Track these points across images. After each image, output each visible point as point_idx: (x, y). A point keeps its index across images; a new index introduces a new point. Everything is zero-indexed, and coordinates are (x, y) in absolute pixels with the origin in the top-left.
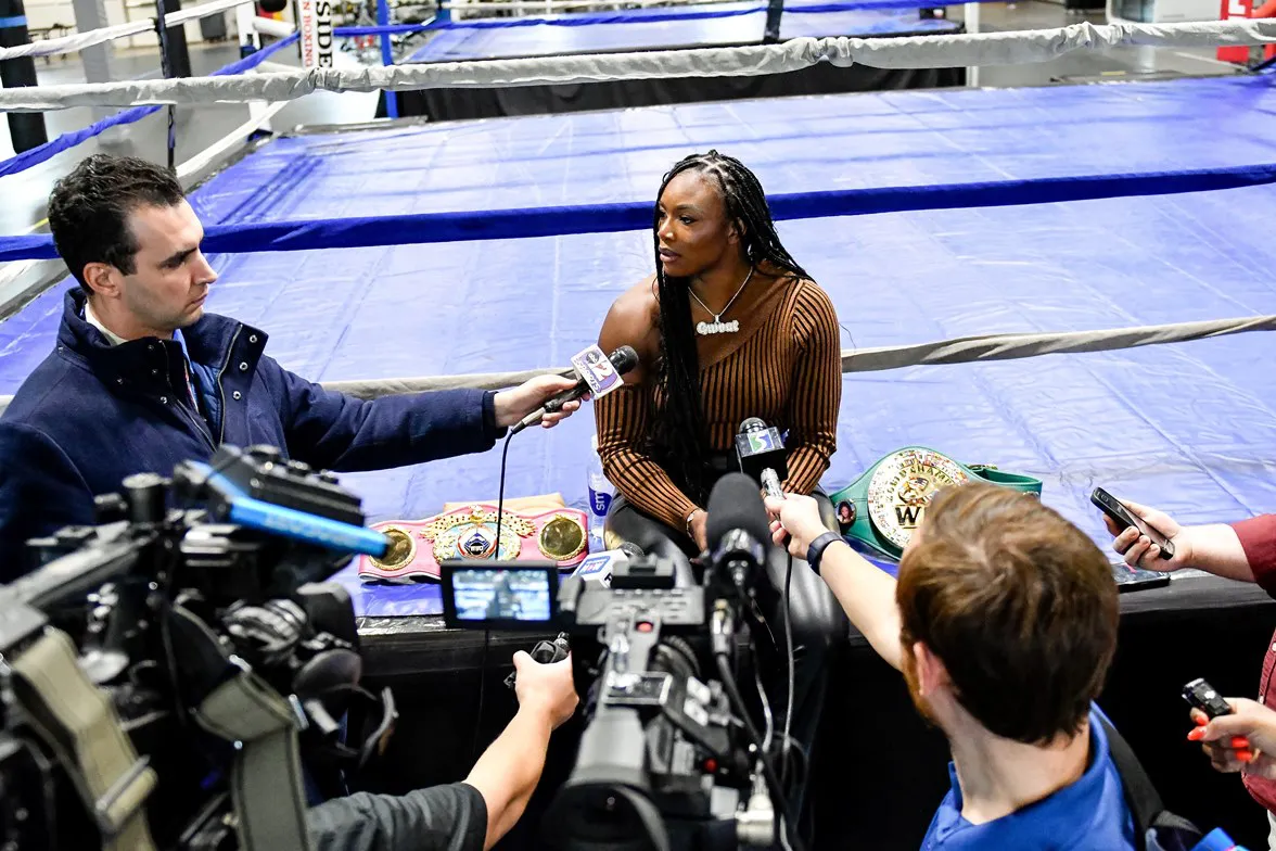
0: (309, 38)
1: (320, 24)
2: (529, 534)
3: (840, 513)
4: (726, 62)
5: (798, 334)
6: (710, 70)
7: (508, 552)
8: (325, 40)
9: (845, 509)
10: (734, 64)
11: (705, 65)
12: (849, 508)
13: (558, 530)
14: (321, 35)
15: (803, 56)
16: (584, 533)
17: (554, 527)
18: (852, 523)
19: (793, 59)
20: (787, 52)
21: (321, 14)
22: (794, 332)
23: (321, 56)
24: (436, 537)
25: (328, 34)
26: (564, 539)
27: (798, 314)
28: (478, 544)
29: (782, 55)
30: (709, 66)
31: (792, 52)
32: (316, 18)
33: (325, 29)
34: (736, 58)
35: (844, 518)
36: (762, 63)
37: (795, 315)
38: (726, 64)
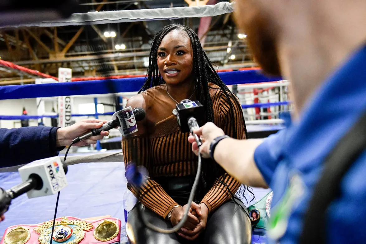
0: (62, 116)
1: (66, 112)
2: (90, 230)
3: (252, 216)
4: (189, 11)
5: (222, 113)
6: (182, 15)
7: (78, 238)
8: (68, 118)
9: (254, 213)
10: (192, 12)
11: (179, 13)
12: (256, 213)
13: (105, 227)
14: (66, 116)
15: (223, 9)
16: (118, 228)
17: (103, 226)
18: (258, 220)
19: (218, 10)
20: (216, 7)
21: (67, 108)
22: (220, 112)
23: (66, 123)
24: (41, 231)
25: (69, 116)
26: (108, 231)
27: (221, 103)
28: (63, 234)
29: (214, 8)
30: (182, 13)
31: (218, 7)
32: (65, 110)
33: (68, 114)
34: (193, 10)
35: (254, 218)
36: (205, 12)
37: (220, 104)
38: (189, 13)
